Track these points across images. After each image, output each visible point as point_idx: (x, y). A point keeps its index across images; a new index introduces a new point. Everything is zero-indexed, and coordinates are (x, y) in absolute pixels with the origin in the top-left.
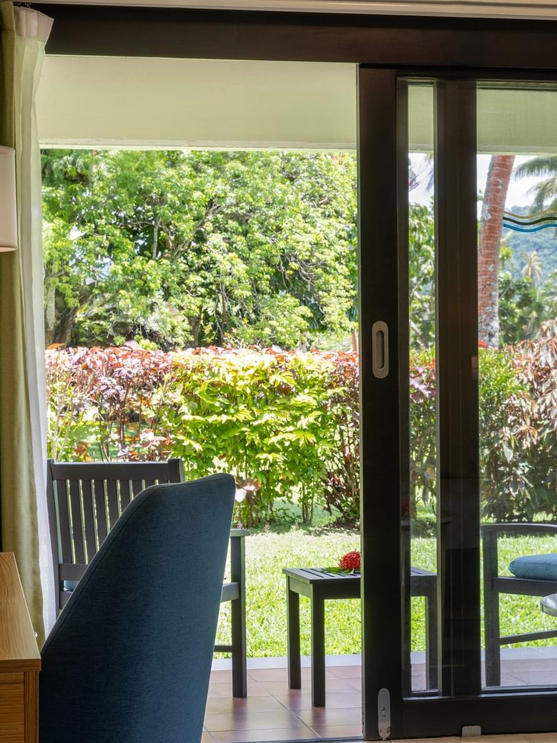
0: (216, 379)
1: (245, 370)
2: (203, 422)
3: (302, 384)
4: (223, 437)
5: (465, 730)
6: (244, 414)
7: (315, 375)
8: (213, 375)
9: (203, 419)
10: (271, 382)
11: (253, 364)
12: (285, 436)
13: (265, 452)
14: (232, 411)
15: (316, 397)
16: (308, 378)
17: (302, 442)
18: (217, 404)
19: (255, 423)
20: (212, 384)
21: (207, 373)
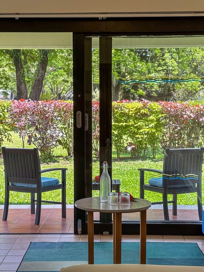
0: (123, 111)
1: (132, 108)
2: (118, 125)
3: (152, 113)
4: (125, 130)
5: (104, 233)
6: (131, 122)
7: (156, 110)
8: (121, 110)
9: (118, 124)
10: (141, 112)
11: (135, 106)
12: (145, 130)
13: (138, 135)
14: (128, 121)
15: (156, 117)
16: (154, 111)
17: (150, 132)
18: (123, 119)
19: (135, 126)
20: (122, 113)
21: (120, 109)
